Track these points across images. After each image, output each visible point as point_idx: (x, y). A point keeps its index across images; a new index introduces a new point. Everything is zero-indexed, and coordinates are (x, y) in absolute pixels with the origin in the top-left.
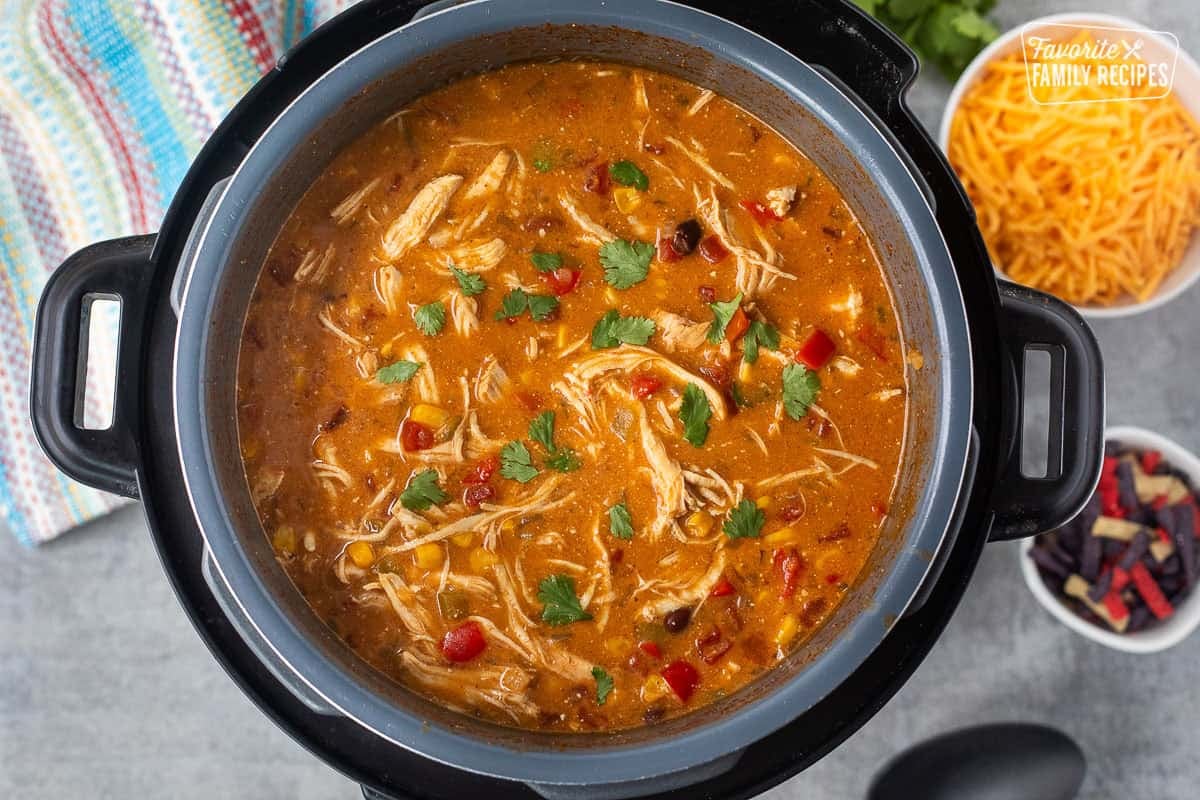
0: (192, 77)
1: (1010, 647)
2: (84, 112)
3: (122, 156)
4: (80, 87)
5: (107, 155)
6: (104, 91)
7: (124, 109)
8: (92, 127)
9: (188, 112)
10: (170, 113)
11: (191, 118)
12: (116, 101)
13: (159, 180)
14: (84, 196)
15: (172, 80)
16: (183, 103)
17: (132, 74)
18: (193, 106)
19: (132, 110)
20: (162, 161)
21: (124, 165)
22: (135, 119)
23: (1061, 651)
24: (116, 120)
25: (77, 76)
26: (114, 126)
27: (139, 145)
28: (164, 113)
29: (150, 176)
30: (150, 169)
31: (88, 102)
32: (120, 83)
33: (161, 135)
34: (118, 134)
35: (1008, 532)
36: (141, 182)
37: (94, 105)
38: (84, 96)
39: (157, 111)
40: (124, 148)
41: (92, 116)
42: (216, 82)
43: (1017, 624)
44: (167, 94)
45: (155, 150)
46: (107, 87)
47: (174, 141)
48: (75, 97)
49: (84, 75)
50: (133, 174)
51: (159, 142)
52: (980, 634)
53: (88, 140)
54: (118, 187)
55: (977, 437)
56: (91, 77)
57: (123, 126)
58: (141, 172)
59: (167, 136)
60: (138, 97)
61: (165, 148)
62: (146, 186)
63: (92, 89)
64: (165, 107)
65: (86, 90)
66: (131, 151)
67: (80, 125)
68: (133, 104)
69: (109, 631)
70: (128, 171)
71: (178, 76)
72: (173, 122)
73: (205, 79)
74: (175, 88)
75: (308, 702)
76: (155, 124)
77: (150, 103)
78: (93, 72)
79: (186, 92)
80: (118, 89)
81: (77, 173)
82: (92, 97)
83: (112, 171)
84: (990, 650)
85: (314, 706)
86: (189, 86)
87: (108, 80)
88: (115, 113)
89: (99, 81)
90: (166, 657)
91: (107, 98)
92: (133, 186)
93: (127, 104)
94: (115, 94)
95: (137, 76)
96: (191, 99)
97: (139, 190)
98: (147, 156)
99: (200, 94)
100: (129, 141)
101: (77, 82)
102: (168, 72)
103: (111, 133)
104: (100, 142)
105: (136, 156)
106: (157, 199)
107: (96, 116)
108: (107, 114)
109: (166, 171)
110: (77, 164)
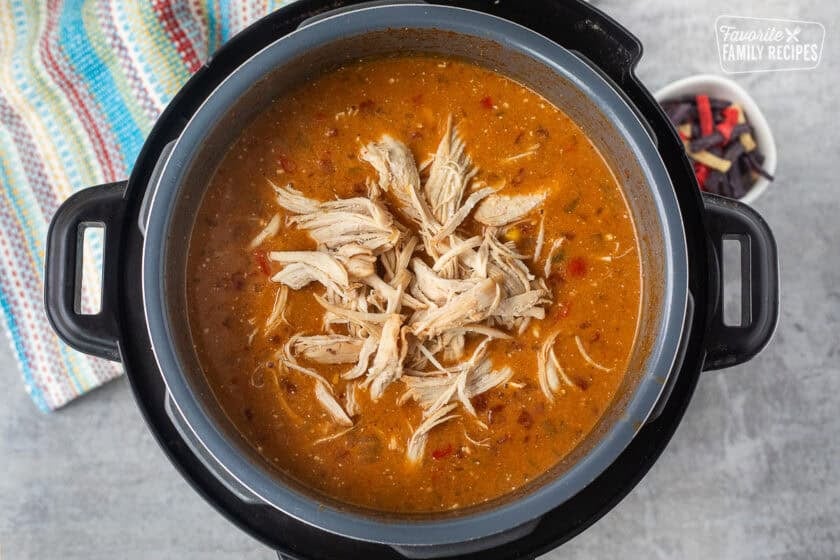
0: (146, 84)
1: (723, 454)
2: (70, 112)
3: (97, 140)
4: (68, 95)
5: (86, 141)
6: (85, 97)
7: (99, 109)
8: (76, 122)
9: (144, 108)
10: (132, 109)
11: (147, 112)
12: (93, 103)
13: (124, 156)
14: (70, 170)
15: (133, 87)
16: (141, 102)
17: (104, 84)
18: (148, 104)
19: (104, 109)
20: (126, 142)
21: (99, 147)
22: (106, 115)
23: (758, 457)
24: (93, 116)
25: (66, 87)
26: (91, 120)
27: (109, 133)
28: (127, 110)
29: (117, 154)
30: (117, 148)
31: (73, 104)
32: (96, 90)
33: (125, 125)
34: (95, 126)
35: (716, 364)
36: (111, 158)
37: (77, 107)
38: (71, 101)
39: (122, 109)
40: (99, 136)
41: (76, 115)
42: (164, 86)
43: (726, 440)
44: (129, 96)
45: (120, 135)
46: (87, 93)
47: (134, 129)
48: (65, 101)
49: (71, 86)
50: (105, 152)
51: (125, 129)
52: (701, 446)
53: (73, 131)
54: (94, 162)
55: (692, 299)
56: (76, 87)
57: (98, 120)
58: (111, 151)
59: (129, 126)
60: (107, 100)
61: (128, 135)
62: (115, 161)
63: (77, 96)
64: (128, 105)
65: (72, 96)
66: (103, 137)
67: (68, 120)
68: (106, 104)
69: (100, 464)
70: (101, 151)
71: (137, 84)
72: (133, 116)
73: (155, 85)
74: (135, 92)
75: (241, 496)
76: (121, 118)
77: (117, 103)
78: (77, 83)
79: (142, 94)
80: (94, 95)
81: (65, 154)
82: (76, 101)
83: (91, 152)
84: (709, 458)
85: (245, 498)
86: (145, 90)
87: (87, 89)
88: (92, 112)
89: (81, 90)
90: (139, 481)
91: (87, 101)
92: (105, 161)
93: (100, 104)
94: (92, 98)
95: (108, 85)
96: (146, 99)
97: (110, 162)
98: (114, 140)
99: (152, 94)
100: (102, 130)
101: (66, 91)
102: (130, 81)
103: (89, 126)
104: (81, 132)
105: (107, 140)
106: (123, 169)
107: (80, 114)
108: (86, 112)
109: (129, 149)
110: (65, 148)
